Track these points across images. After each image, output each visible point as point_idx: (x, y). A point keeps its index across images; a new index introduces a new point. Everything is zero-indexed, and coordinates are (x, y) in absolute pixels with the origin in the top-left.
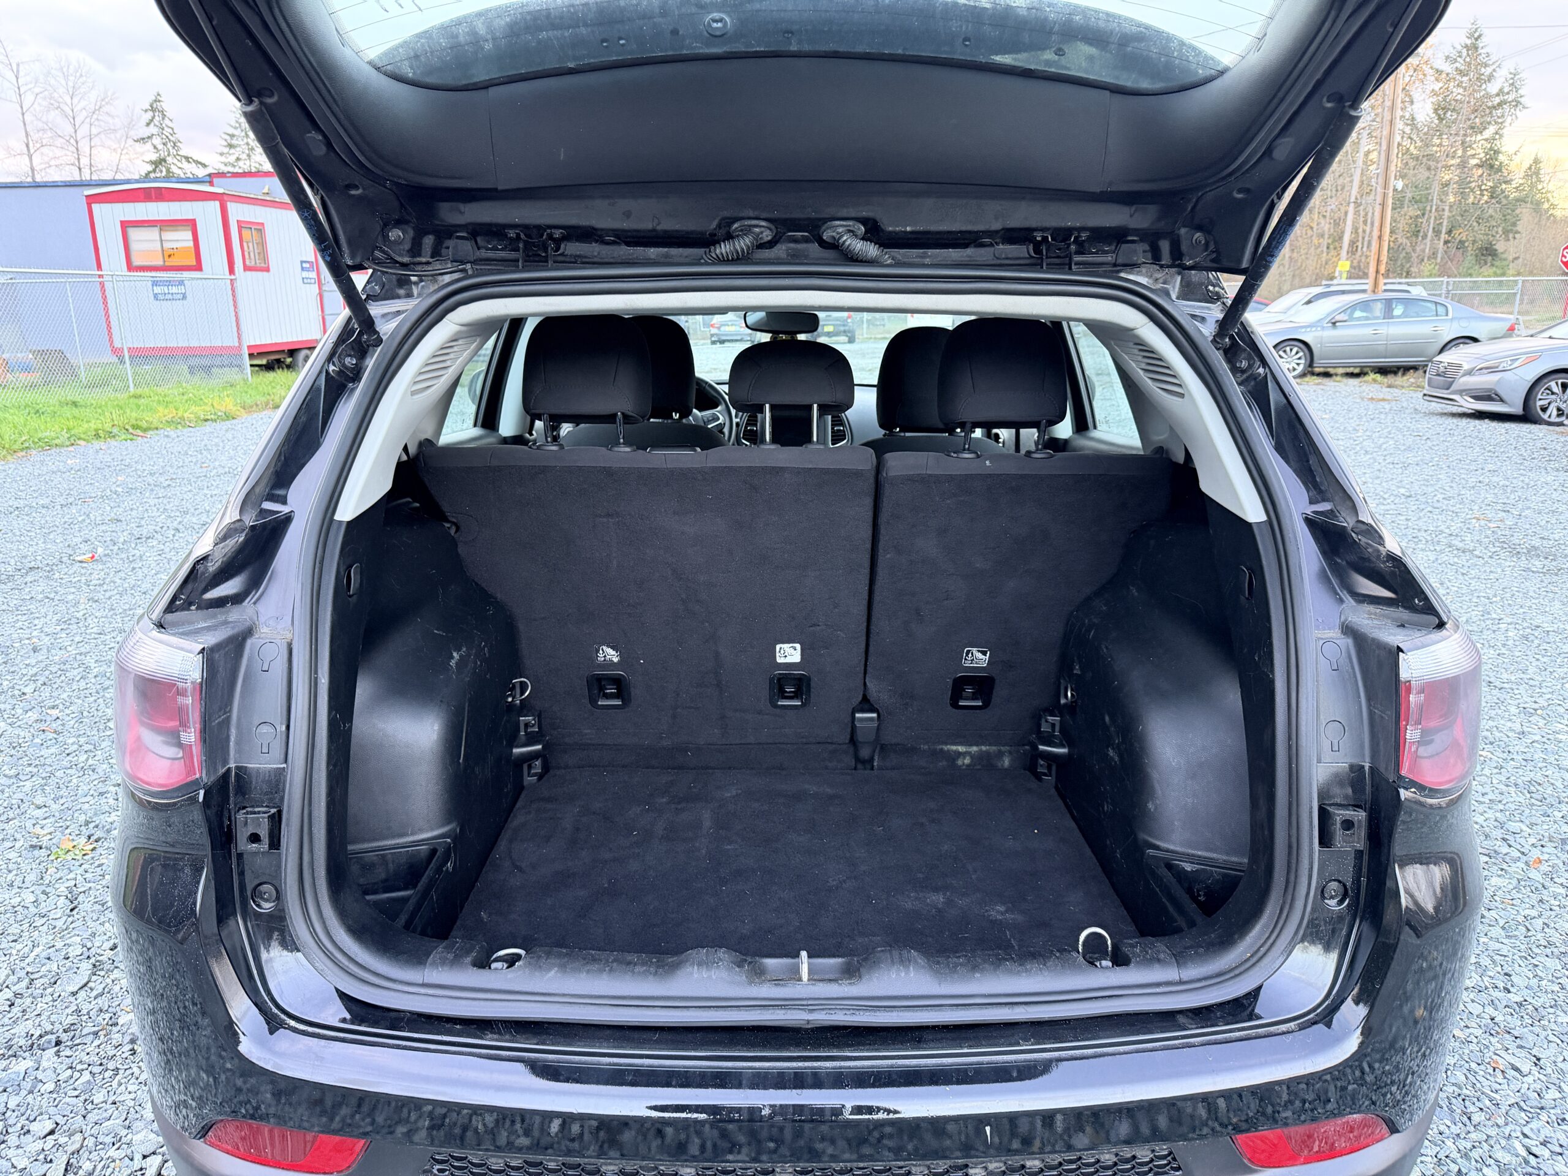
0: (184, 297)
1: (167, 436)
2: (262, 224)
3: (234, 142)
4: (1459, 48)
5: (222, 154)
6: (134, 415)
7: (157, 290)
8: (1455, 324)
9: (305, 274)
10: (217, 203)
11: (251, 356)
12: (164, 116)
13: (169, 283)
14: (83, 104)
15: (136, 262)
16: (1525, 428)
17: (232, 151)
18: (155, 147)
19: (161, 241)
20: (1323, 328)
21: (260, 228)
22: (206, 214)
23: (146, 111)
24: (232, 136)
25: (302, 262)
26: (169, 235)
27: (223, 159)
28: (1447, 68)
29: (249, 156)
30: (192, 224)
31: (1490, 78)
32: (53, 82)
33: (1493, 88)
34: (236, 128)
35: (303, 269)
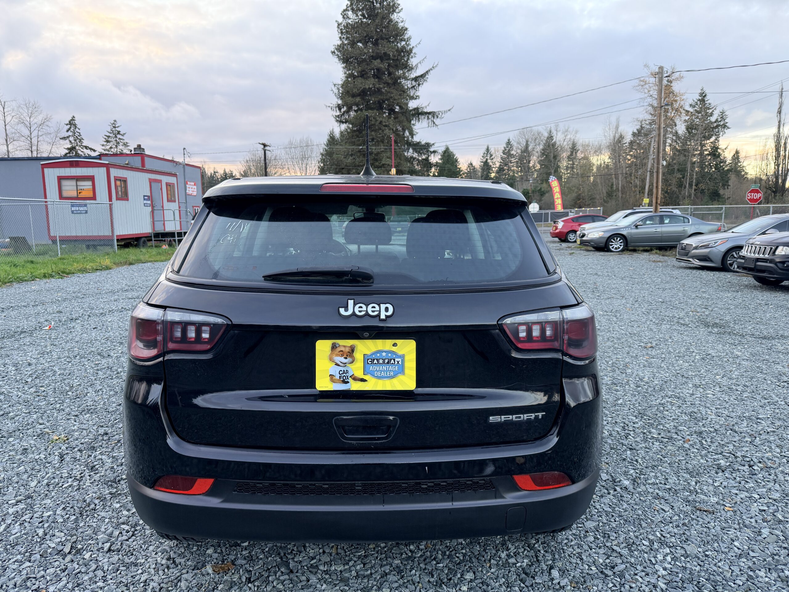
0: (86, 212)
1: (79, 277)
2: (126, 178)
3: (110, 139)
4: (696, 101)
5: (103, 145)
6: (63, 267)
7: (73, 209)
8: (693, 227)
9: (145, 202)
10: (105, 169)
11: (118, 240)
12: (76, 127)
13: (80, 205)
14: (35, 121)
15: (65, 194)
16: (722, 275)
17: (108, 144)
18: (70, 142)
19: (77, 186)
20: (631, 229)
21: (125, 181)
22: (100, 174)
23: (67, 125)
24: (109, 137)
25: (144, 196)
26: (80, 183)
27: (104, 148)
28: (691, 110)
29: (116, 146)
30: (91, 178)
31: (711, 115)
32: (21, 111)
33: (713, 119)
34: (110, 133)
35: (144, 199)
